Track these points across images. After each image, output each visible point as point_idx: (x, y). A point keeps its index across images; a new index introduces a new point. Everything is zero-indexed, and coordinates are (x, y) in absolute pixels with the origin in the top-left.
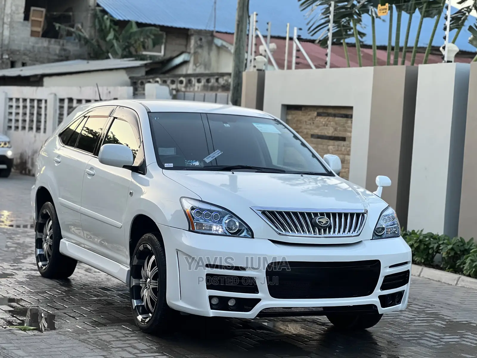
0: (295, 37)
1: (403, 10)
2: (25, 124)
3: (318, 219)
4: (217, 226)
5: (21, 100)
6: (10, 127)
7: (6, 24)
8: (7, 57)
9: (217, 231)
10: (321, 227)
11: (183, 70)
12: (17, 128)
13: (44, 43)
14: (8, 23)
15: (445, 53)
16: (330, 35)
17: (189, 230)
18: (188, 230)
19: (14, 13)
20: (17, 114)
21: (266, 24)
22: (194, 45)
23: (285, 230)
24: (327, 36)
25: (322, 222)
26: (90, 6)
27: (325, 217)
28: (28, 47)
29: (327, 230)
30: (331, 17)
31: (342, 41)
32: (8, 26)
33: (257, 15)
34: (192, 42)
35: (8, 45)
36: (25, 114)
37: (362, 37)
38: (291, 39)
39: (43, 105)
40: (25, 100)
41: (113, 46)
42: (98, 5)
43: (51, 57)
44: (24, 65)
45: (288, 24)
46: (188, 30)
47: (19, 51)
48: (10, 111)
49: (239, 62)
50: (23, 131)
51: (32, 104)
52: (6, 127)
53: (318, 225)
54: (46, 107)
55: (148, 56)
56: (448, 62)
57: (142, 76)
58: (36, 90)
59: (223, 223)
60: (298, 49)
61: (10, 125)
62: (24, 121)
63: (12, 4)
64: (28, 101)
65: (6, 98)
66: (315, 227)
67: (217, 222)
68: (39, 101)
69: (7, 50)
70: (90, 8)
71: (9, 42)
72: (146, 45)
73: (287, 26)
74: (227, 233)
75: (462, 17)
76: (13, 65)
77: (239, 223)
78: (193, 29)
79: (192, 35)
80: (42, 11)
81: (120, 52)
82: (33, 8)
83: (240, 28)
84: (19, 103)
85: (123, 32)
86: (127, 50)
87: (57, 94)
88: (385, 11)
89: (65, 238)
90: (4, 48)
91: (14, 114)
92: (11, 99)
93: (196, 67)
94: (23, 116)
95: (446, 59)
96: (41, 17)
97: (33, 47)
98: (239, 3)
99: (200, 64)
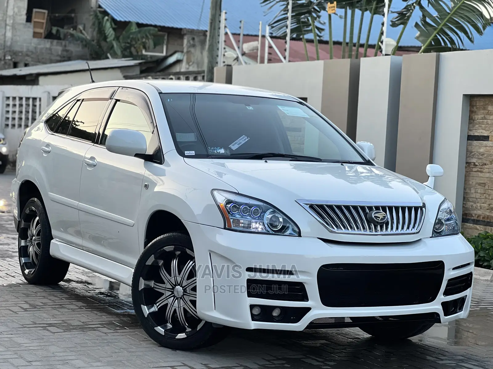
0: (267, 35)
1: (357, 7)
2: (21, 122)
3: (375, 213)
4: (256, 223)
5: (17, 99)
6: (7, 125)
7: (9, 25)
8: (9, 58)
9: (256, 228)
10: (378, 223)
11: (177, 69)
12: (14, 126)
13: (47, 44)
14: (11, 25)
15: (383, 47)
16: (288, 31)
17: (225, 228)
18: (223, 228)
19: (16, 14)
20: (14, 112)
21: (239, 22)
22: (187, 45)
23: (337, 226)
24: (286, 32)
25: (379, 218)
26: (92, 8)
27: (381, 211)
28: (31, 48)
29: (383, 226)
30: (289, 15)
31: (301, 37)
32: (11, 28)
33: (226, 13)
34: (185, 41)
35: (11, 46)
36: (21, 112)
37: (320, 33)
38: (264, 36)
39: (38, 103)
40: (21, 99)
41: (113, 46)
42: (100, 7)
43: (54, 58)
44: (26, 65)
45: (261, 22)
46: (181, 29)
47: (21, 52)
48: (7, 109)
49: (212, 58)
50: (19, 129)
51: (27, 103)
52: (4, 126)
53: (374, 220)
54: (40, 105)
55: (149, 56)
56: (386, 55)
57: (137, 75)
58: (32, 89)
59: (264, 220)
60: (270, 46)
61: (7, 123)
62: (20, 119)
63: (14, 5)
64: (24, 99)
65: (3, 98)
66: (371, 222)
67: (257, 218)
68: (34, 99)
69: (10, 51)
70: (92, 10)
71: (11, 43)
72: (147, 46)
73: (259, 24)
74: (269, 231)
75: (407, 14)
76: (15, 65)
77: (283, 219)
78: (185, 28)
79: (185, 34)
80: (44, 13)
81: (119, 52)
82: (35, 10)
83: (213, 26)
84: (16, 101)
85: (124, 32)
86: (128, 50)
87: (51, 93)
88: (333, 9)
89: (56, 238)
90: (7, 49)
91: (11, 112)
92: (8, 98)
93: (189, 66)
94: (19, 114)
95: (384, 53)
96: (44, 19)
97: (36, 48)
98: (212, 3)
99: (193, 63)
